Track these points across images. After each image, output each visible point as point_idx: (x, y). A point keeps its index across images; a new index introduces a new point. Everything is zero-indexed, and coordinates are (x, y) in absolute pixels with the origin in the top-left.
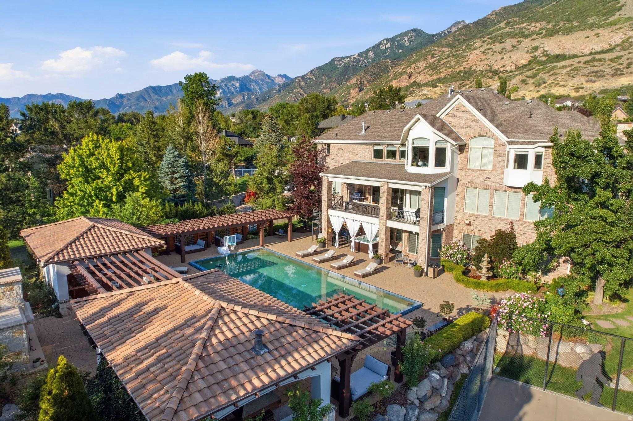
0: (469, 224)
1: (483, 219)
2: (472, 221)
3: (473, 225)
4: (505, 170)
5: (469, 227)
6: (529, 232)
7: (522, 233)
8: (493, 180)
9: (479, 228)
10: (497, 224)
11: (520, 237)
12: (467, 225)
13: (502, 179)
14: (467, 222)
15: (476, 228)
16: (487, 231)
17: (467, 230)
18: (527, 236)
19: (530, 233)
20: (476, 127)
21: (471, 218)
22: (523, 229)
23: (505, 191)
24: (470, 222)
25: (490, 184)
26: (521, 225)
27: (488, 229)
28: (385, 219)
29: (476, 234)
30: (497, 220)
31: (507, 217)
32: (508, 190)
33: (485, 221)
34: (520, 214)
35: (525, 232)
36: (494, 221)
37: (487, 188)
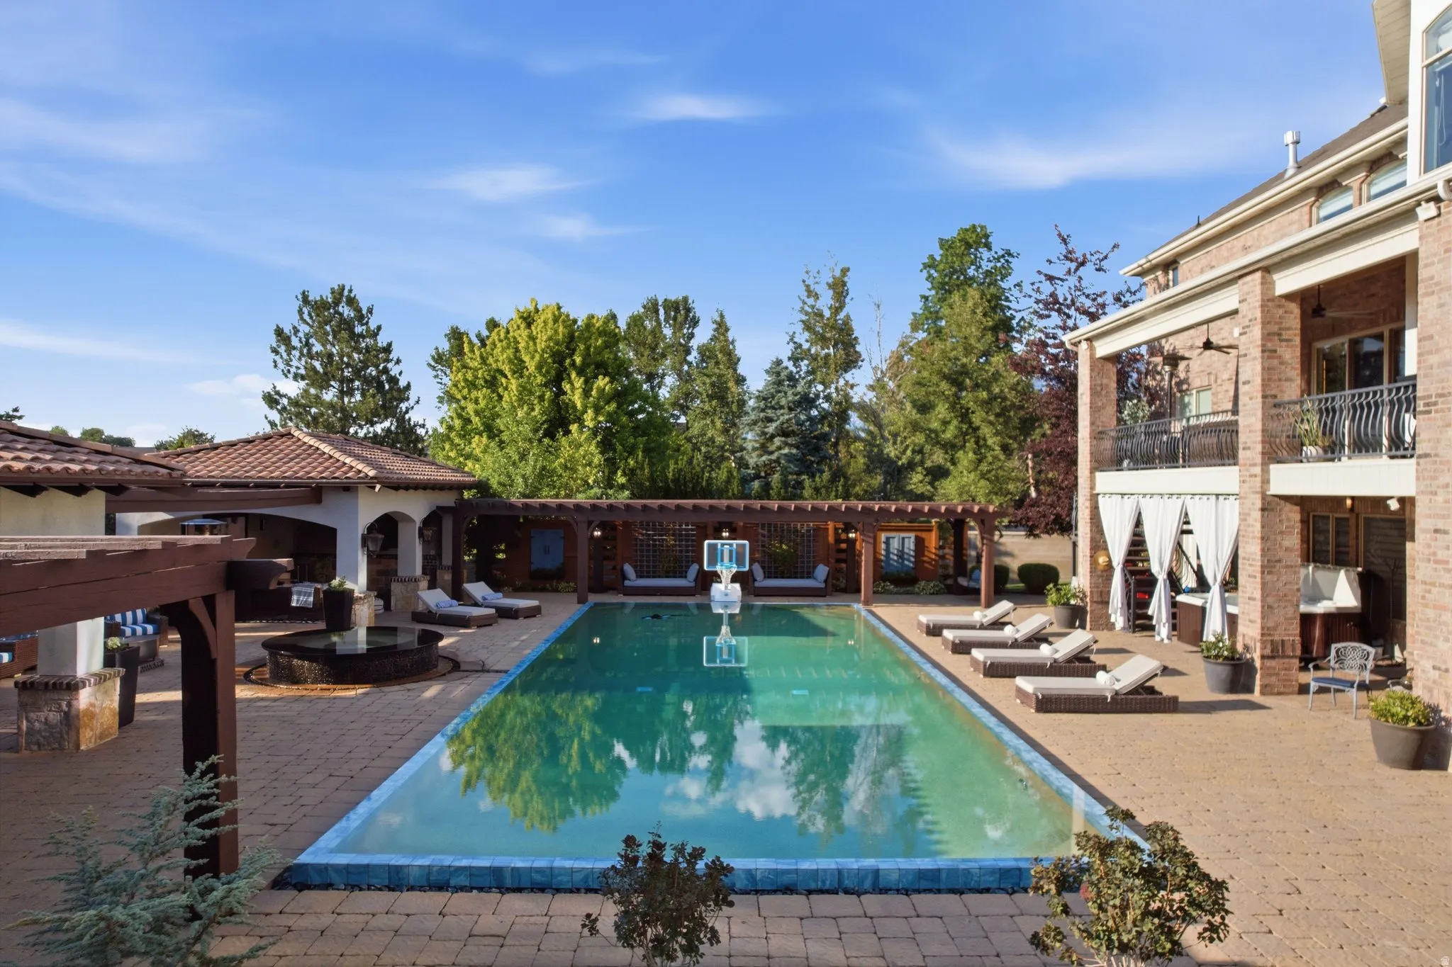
28: (1259, 459)
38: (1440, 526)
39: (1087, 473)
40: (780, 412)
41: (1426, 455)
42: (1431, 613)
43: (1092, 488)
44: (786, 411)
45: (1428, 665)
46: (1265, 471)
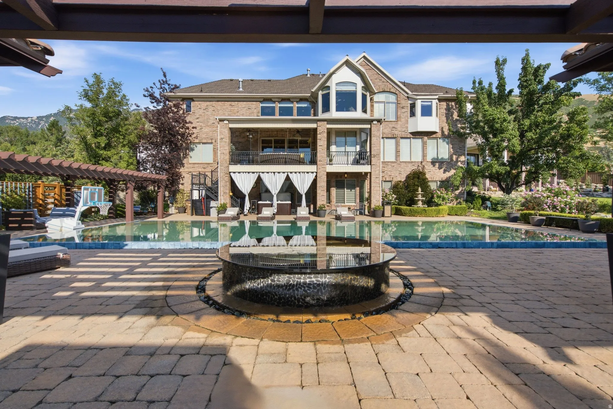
1: (393, 165)
4: (409, 120)
6: (432, 170)
7: (427, 171)
8: (399, 129)
9: (389, 173)
10: (405, 168)
13: (407, 128)
15: (387, 173)
16: (397, 175)
18: (432, 173)
19: (434, 170)
20: (380, 84)
22: (428, 168)
23: (410, 138)
25: (396, 132)
26: (426, 165)
29: (387, 179)
30: (406, 164)
31: (412, 160)
32: (412, 136)
33: (395, 166)
34: (424, 156)
35: (429, 170)
36: (403, 165)
37: (394, 136)
38: (377, 177)
39: (227, 165)
41: (375, 165)
42: (375, 192)
43: (229, 170)
45: (375, 201)
46: (325, 166)
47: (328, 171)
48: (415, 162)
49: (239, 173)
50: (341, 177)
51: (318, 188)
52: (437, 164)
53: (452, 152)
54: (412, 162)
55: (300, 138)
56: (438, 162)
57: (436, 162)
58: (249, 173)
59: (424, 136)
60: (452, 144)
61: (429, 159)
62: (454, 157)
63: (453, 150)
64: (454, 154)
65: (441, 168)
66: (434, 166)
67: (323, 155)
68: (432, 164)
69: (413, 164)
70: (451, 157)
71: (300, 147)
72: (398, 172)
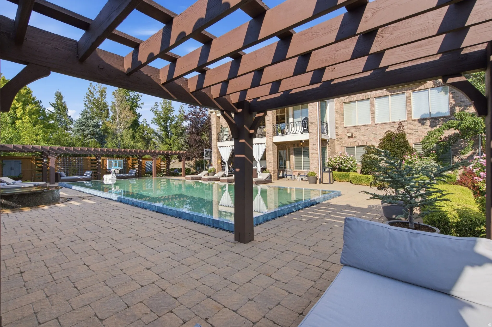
0: (351, 137)
1: (366, 128)
2: (354, 133)
3: (356, 137)
5: (351, 139)
6: (420, 129)
7: (413, 132)
9: (362, 138)
10: (382, 130)
11: (411, 137)
12: (349, 137)
14: (349, 135)
15: (359, 137)
16: (371, 139)
17: (349, 143)
18: (419, 133)
19: (423, 130)
21: (352, 131)
22: (413, 128)
23: (387, 96)
24: (352, 134)
25: (370, 93)
26: (410, 124)
27: (373, 137)
28: (272, 135)
29: (360, 144)
30: (382, 126)
31: (391, 121)
32: (390, 94)
33: (368, 130)
34: (409, 113)
35: (416, 131)
36: (378, 127)
37: (367, 97)
38: (314, 144)
39: (215, 142)
40: (89, 128)
41: (311, 132)
42: (313, 158)
43: (217, 145)
44: (91, 127)
45: (313, 167)
46: (273, 138)
47: (274, 141)
48: (394, 122)
49: (223, 147)
50: (298, 145)
51: (267, 156)
52: (428, 123)
53: (454, 102)
54: (390, 123)
55: (280, 115)
56: (429, 119)
57: (426, 119)
58: (227, 146)
59: (407, 90)
60: (452, 93)
61: (416, 116)
62: (457, 110)
63: (455, 101)
64: (456, 105)
65: (436, 126)
66: (423, 124)
67: (270, 128)
68: (419, 122)
69: (392, 124)
70: (452, 110)
71: (280, 123)
72: (373, 136)
